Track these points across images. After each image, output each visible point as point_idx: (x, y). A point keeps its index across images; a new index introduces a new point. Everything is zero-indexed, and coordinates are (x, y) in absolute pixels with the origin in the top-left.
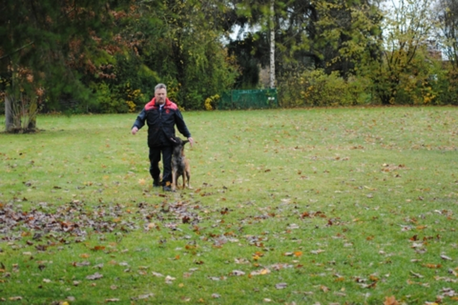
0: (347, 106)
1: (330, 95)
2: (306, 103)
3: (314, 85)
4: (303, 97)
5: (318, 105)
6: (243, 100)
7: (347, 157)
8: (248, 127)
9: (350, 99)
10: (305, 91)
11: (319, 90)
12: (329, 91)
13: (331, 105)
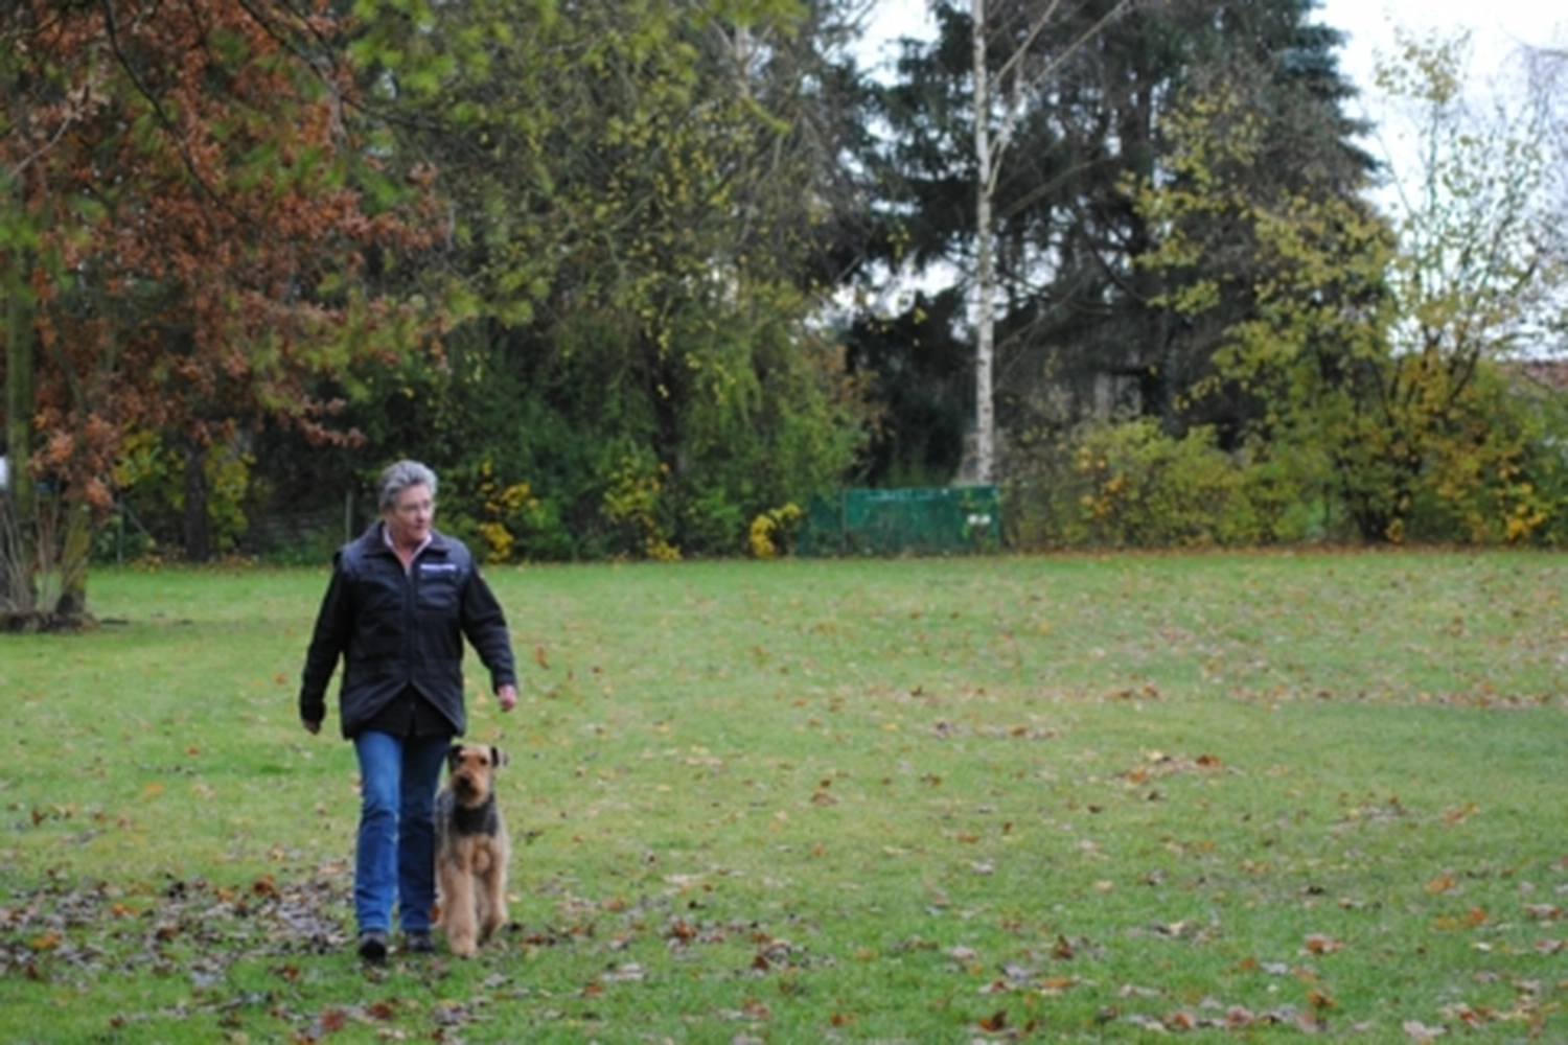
0: (1240, 548)
1: (1182, 509)
2: (1101, 536)
3: (1126, 474)
4: (1088, 515)
5: (1140, 544)
6: (880, 524)
9: (1250, 525)
10: (1098, 497)
11: (1145, 492)
12: (1178, 495)
13: (1183, 543)
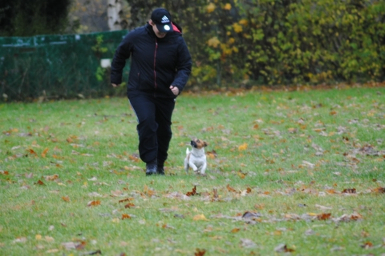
0: (362, 83)
1: (304, 47)
2: (227, 76)
3: (250, 16)
4: (216, 56)
5: (266, 82)
6: (16, 70)
7: (355, 214)
8: (35, 146)
9: (373, 60)
10: (223, 38)
11: (268, 33)
12: (301, 35)
13: (307, 79)
